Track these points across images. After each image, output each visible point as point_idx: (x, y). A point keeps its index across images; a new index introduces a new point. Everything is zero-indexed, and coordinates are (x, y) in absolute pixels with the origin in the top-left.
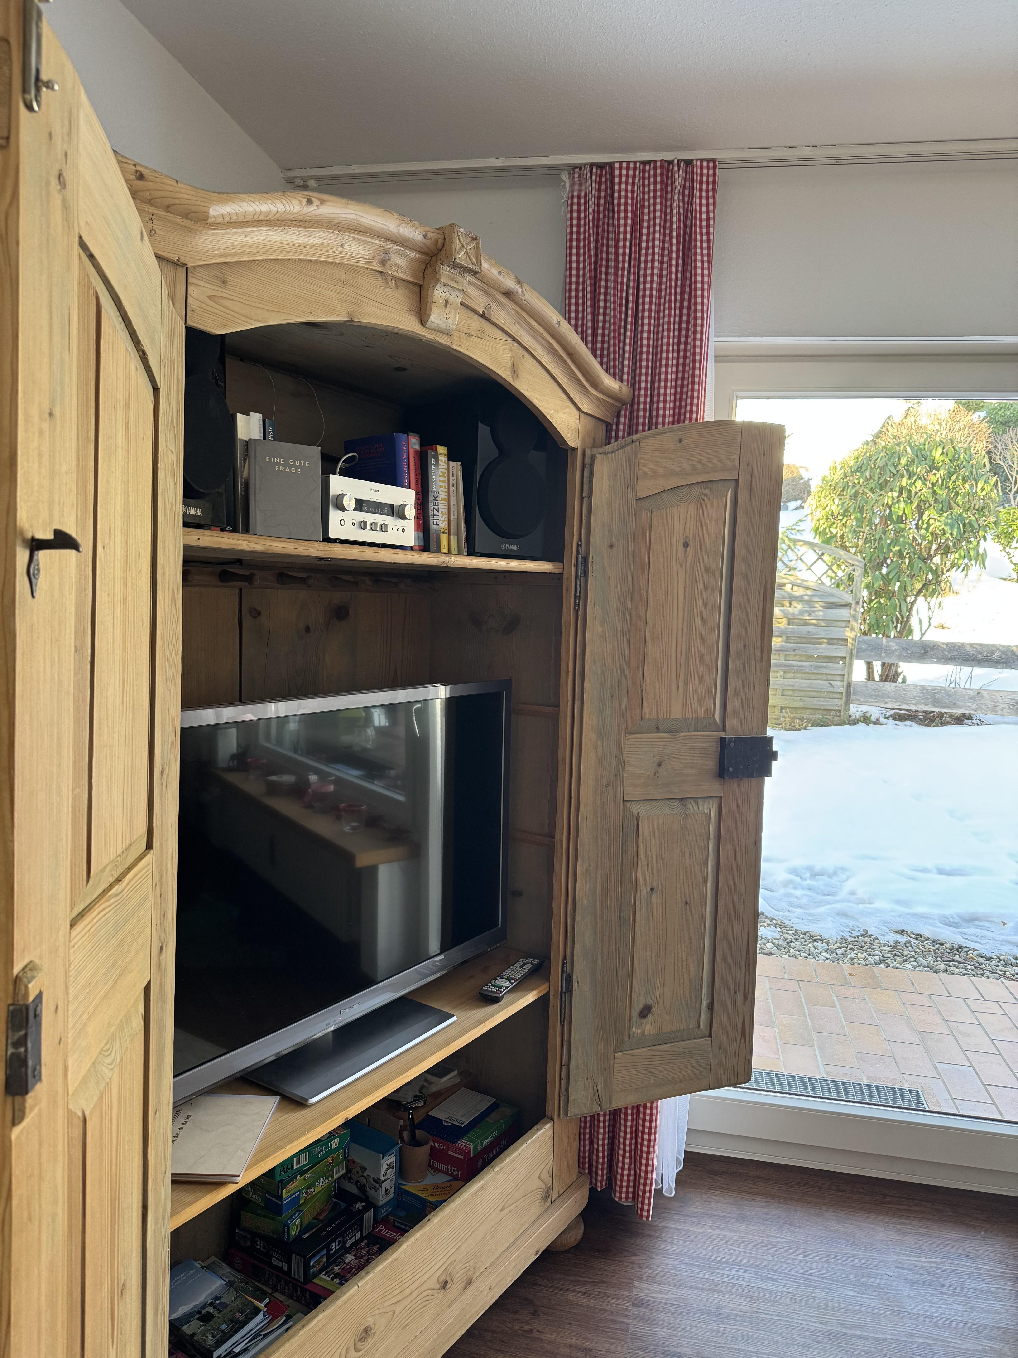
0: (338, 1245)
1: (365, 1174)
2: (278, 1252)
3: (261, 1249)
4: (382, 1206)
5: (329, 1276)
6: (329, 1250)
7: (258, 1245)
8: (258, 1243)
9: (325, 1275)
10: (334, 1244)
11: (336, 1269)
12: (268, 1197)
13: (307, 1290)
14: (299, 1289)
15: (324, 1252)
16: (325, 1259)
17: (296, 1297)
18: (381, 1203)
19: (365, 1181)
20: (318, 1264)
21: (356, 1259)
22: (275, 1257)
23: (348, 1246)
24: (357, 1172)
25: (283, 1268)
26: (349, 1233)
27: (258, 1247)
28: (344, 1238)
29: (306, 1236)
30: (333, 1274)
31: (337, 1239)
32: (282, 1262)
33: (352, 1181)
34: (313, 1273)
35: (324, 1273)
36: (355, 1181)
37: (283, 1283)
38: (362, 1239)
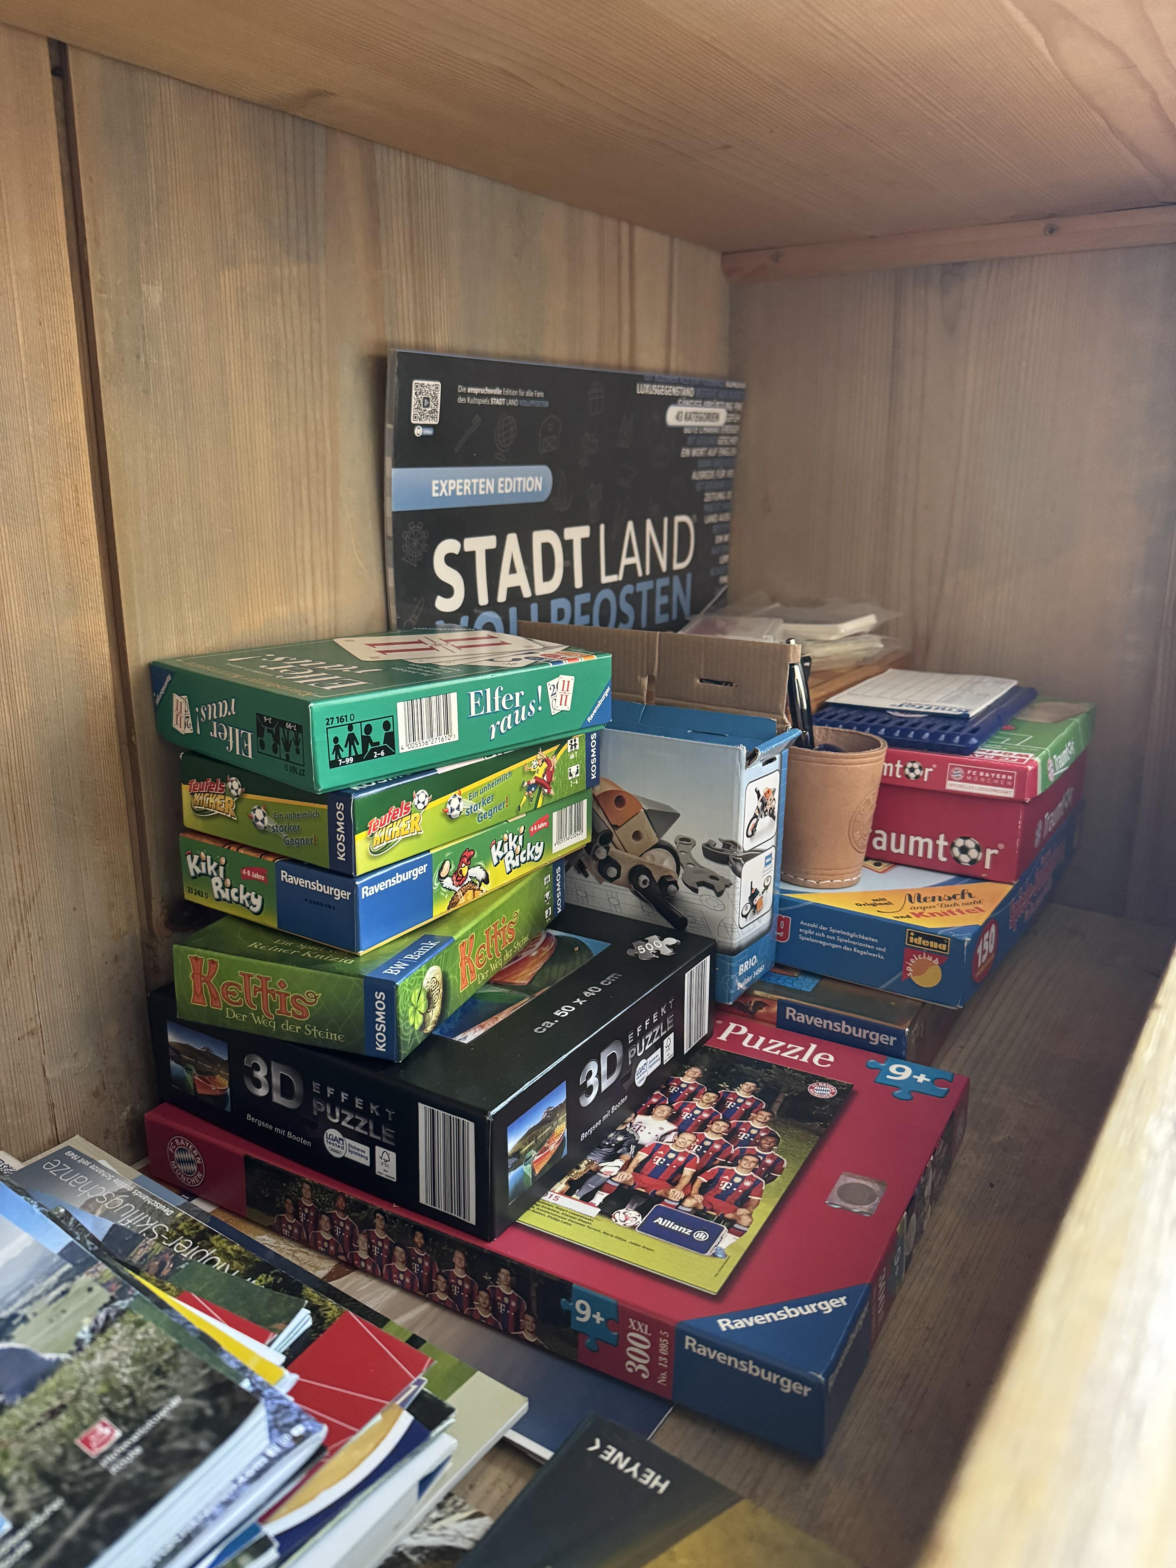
0: (610, 1073)
1: (670, 837)
2: (349, 1106)
3: (277, 1098)
4: (739, 950)
5: (587, 1199)
6: (577, 1090)
7: (258, 1084)
8: (261, 1075)
9: (569, 1193)
10: (593, 1066)
11: (611, 1168)
12: (291, 880)
13: (497, 1262)
14: (459, 1258)
15: (559, 1097)
16: (561, 1128)
17: (448, 1291)
18: (740, 937)
19: (668, 863)
20: (540, 1147)
21: (680, 1131)
22: (338, 1127)
23: (640, 1081)
24: (637, 835)
25: (380, 1169)
26: (644, 1033)
27: (262, 1092)
28: (626, 1048)
29: (469, 1037)
30: (600, 1188)
31: (603, 1048)
32: (372, 1144)
33: (612, 872)
34: (519, 1185)
35: (561, 1186)
36: (625, 870)
37: (379, 1234)
38: (681, 1062)
